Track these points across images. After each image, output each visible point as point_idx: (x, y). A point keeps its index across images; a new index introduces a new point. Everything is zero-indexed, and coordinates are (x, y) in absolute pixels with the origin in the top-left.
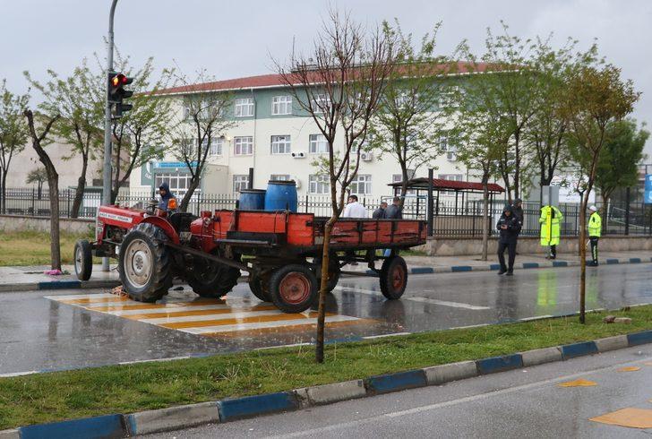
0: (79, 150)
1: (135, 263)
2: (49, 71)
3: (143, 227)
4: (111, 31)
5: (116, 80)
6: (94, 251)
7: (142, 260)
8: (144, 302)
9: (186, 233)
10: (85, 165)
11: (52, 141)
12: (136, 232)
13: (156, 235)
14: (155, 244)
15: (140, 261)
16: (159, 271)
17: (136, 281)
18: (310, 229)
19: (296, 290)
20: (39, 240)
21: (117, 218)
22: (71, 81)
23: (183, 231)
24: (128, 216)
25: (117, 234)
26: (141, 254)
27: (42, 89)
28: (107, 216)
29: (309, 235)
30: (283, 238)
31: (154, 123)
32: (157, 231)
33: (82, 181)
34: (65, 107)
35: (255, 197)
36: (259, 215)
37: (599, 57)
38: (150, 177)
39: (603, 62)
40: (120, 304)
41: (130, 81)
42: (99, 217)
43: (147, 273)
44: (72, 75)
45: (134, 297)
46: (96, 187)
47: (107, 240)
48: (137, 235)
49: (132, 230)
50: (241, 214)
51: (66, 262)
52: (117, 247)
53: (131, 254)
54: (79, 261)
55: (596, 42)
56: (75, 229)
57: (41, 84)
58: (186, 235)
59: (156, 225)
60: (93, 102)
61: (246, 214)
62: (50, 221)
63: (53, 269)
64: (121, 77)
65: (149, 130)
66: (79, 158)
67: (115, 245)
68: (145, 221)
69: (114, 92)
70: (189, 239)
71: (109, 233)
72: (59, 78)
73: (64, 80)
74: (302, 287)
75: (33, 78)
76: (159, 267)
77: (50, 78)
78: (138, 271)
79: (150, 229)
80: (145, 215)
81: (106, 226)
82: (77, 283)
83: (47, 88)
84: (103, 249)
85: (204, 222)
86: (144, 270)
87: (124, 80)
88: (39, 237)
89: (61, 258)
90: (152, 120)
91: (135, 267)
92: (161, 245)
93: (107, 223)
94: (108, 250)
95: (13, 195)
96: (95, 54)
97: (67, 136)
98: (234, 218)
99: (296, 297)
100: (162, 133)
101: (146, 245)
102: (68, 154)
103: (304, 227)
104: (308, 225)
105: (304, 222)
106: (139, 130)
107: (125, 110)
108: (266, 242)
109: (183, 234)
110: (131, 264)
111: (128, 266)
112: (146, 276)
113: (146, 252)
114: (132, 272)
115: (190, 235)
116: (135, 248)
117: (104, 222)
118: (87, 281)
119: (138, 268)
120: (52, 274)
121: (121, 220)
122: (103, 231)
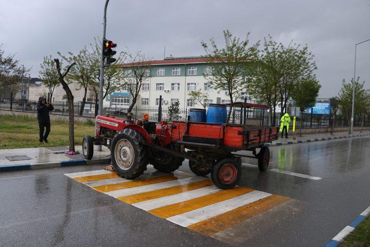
0: (83, 86)
1: (122, 154)
2: (69, 53)
3: (127, 132)
4: (105, 17)
5: (107, 44)
6: (94, 142)
7: (127, 153)
10: (86, 92)
11: (72, 82)
12: (123, 134)
13: (137, 137)
14: (137, 143)
15: (125, 153)
16: (139, 161)
17: (123, 165)
18: (240, 136)
19: (228, 175)
21: (108, 123)
22: (79, 56)
23: (152, 133)
24: (116, 122)
25: (108, 133)
26: (126, 148)
27: (67, 59)
28: (102, 121)
29: (240, 140)
30: (222, 142)
31: (117, 75)
32: (137, 135)
33: (84, 99)
34: (77, 67)
35: (200, 114)
36: (205, 126)
37: (308, 52)
39: (310, 54)
41: (115, 46)
42: (97, 122)
43: (130, 161)
44: (79, 54)
45: (122, 175)
46: (88, 102)
47: (102, 135)
48: (123, 136)
49: (120, 133)
50: (191, 125)
51: (78, 144)
52: (108, 140)
53: (120, 148)
54: (85, 148)
55: (307, 46)
56: (81, 120)
57: (66, 57)
58: (153, 136)
59: (136, 131)
60: (90, 65)
61: (194, 125)
62: (69, 117)
63: (70, 150)
64: (110, 42)
65: (113, 78)
66: (83, 89)
67: (107, 139)
68: (128, 127)
69: (106, 50)
70: (154, 138)
71: (103, 131)
72: (74, 55)
73: (76, 56)
74: (232, 173)
75: (62, 55)
76: (139, 158)
77: (70, 56)
78: (124, 159)
79: (132, 133)
80: (126, 122)
81: (101, 127)
82: (85, 161)
83: (69, 60)
84: (99, 141)
85: (163, 128)
86: (128, 159)
87: (112, 45)
88: (65, 124)
89: (75, 141)
90: (115, 74)
91: (122, 157)
92: (140, 144)
93: (102, 125)
94: (102, 141)
95: (56, 105)
96: (91, 44)
97: (78, 80)
98: (186, 127)
99: (228, 179)
100: (119, 79)
101: (130, 143)
102: (78, 88)
103: (237, 135)
104: (239, 133)
105: (236, 132)
106: (110, 78)
107: (112, 62)
108: (214, 145)
109: (151, 135)
110: (119, 154)
111: (117, 155)
112: (129, 163)
113: (130, 148)
114: (120, 160)
115: (155, 135)
116: (122, 145)
117: (100, 125)
118: (90, 160)
119: (124, 157)
120: (69, 155)
121: (111, 124)
122: (99, 130)
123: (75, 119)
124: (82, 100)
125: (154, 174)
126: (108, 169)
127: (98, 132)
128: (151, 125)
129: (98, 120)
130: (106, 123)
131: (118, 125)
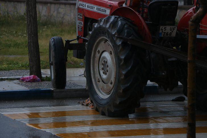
1: (101, 66)
8: (109, 116)
9: (168, 28)
14: (119, 43)
15: (105, 65)
16: (123, 77)
17: (103, 89)
21: (95, 9)
23: (165, 25)
24: (106, 7)
26: (106, 55)
28: (86, 6)
32: (123, 26)
40: (90, 118)
42: (79, 8)
43: (113, 79)
45: (101, 109)
53: (98, 55)
58: (171, 30)
63: (31, 75)
78: (104, 76)
79: (114, 24)
81: (85, 20)
86: (110, 77)
91: (102, 73)
101: (111, 45)
109: (163, 28)
110: (98, 67)
111: (95, 70)
112: (111, 83)
113: (111, 53)
114: (99, 79)
115: (174, 29)
116: (100, 49)
117: (84, 15)
118: (63, 90)
119: (104, 73)
120: (27, 81)
121: (99, 12)
122: (82, 26)
126: (88, 102)
127: (80, 30)
128: (163, 7)
129: (79, 4)
130: (92, 8)
131: (110, 10)
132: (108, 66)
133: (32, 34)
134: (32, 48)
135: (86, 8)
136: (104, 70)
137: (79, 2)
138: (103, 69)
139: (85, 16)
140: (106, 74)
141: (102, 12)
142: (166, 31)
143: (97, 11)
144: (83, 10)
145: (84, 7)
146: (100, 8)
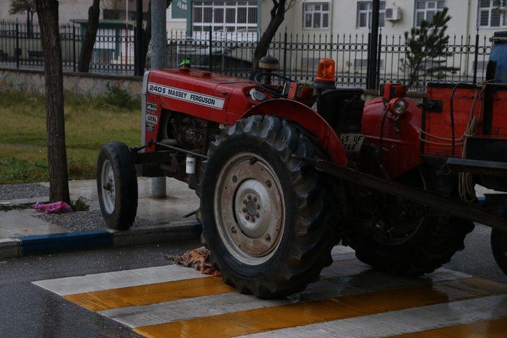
1: (240, 206)
3: (259, 126)
6: (138, 167)
7: (259, 205)
9: (352, 136)
13: (294, 146)
14: (294, 168)
15: (252, 205)
16: (304, 232)
17: (244, 247)
20: (28, 109)
21: (188, 96)
23: (347, 132)
24: (215, 93)
25: (190, 131)
26: (255, 187)
28: (166, 91)
32: (296, 136)
38: (185, 7)
42: (148, 93)
43: (272, 231)
46: (109, 21)
48: (245, 144)
49: (232, 131)
51: (79, 174)
52: (188, 159)
53: (230, 184)
54: (108, 188)
56: (85, 90)
58: (354, 140)
59: (290, 122)
62: (43, 78)
67: (184, 156)
68: (260, 109)
70: (358, 148)
71: (170, 127)
76: (304, 222)
78: (250, 225)
80: (252, 92)
81: (163, 113)
82: (107, 235)
85: (391, 109)
86: (264, 226)
88: (28, 103)
91: (242, 217)
92: (307, 170)
93: (168, 107)
94: (169, 163)
98: (480, 103)
101: (268, 167)
109: (345, 138)
110: (231, 206)
111: (224, 211)
112: (269, 239)
113: (269, 184)
114: (233, 228)
115: (359, 139)
116: (240, 174)
117: (160, 106)
118: (126, 232)
119: (247, 218)
120: (50, 213)
121: (198, 102)
122: (156, 123)
123: (68, 84)
124: (85, 16)
125: (358, 280)
126: (191, 260)
127: (150, 129)
128: (347, 100)
129: (149, 87)
130: (181, 95)
131: (223, 101)
132: (259, 207)
133: (56, 133)
134: (56, 156)
135: (167, 93)
136: (247, 214)
137: (150, 85)
138: (245, 211)
139: (164, 107)
140: (253, 221)
141: (204, 103)
142: (348, 143)
143: (192, 100)
144: (158, 97)
145: (162, 93)
146: (199, 96)
